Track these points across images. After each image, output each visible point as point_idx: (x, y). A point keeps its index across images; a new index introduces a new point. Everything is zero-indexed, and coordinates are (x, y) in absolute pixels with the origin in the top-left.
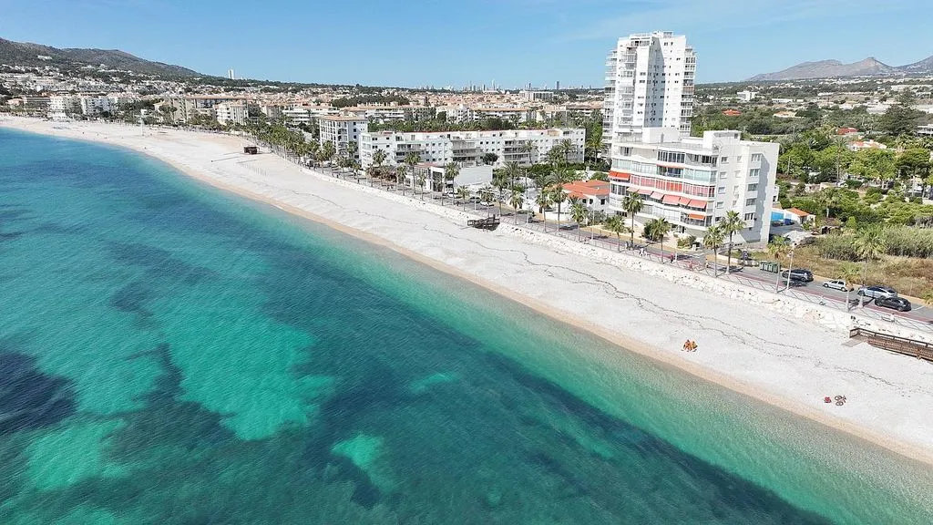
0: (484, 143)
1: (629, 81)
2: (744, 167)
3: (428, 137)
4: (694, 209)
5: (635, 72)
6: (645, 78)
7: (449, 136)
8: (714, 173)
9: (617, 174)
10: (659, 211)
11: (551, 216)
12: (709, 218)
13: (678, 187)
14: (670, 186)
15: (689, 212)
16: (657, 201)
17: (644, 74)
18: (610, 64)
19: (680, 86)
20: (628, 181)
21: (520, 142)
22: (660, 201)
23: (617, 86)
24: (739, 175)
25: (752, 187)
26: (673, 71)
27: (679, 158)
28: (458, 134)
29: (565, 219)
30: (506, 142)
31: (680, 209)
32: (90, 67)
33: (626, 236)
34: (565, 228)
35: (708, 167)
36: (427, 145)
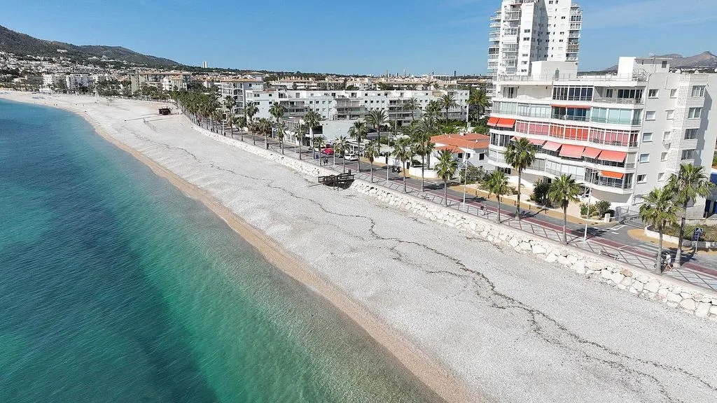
0: (369, 102)
1: (513, 39)
2: (680, 105)
3: (312, 94)
4: (607, 163)
5: (519, 29)
6: (529, 35)
7: (334, 95)
8: (637, 112)
9: (498, 120)
10: (554, 167)
11: (414, 172)
12: (629, 176)
13: (582, 134)
14: (571, 133)
15: (600, 167)
16: (552, 153)
17: (529, 31)
18: (494, 25)
19: (565, 45)
20: (512, 129)
21: (404, 101)
22: (556, 154)
23: (501, 46)
24: (672, 116)
25: (690, 134)
26: (558, 30)
27: (583, 94)
28: (343, 93)
29: (431, 175)
30: (391, 102)
31: (584, 163)
32: (95, 57)
33: (509, 198)
34: (432, 187)
35: (629, 105)
36: (311, 102)
